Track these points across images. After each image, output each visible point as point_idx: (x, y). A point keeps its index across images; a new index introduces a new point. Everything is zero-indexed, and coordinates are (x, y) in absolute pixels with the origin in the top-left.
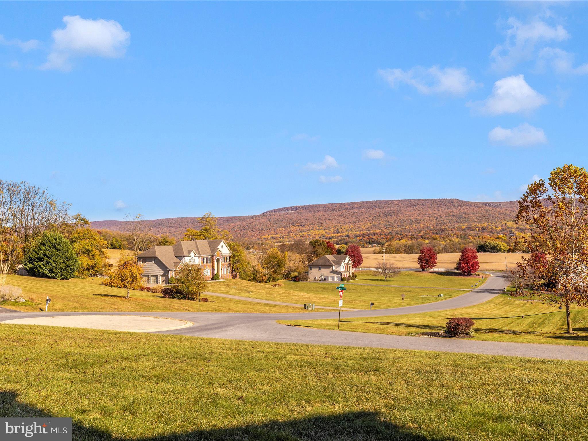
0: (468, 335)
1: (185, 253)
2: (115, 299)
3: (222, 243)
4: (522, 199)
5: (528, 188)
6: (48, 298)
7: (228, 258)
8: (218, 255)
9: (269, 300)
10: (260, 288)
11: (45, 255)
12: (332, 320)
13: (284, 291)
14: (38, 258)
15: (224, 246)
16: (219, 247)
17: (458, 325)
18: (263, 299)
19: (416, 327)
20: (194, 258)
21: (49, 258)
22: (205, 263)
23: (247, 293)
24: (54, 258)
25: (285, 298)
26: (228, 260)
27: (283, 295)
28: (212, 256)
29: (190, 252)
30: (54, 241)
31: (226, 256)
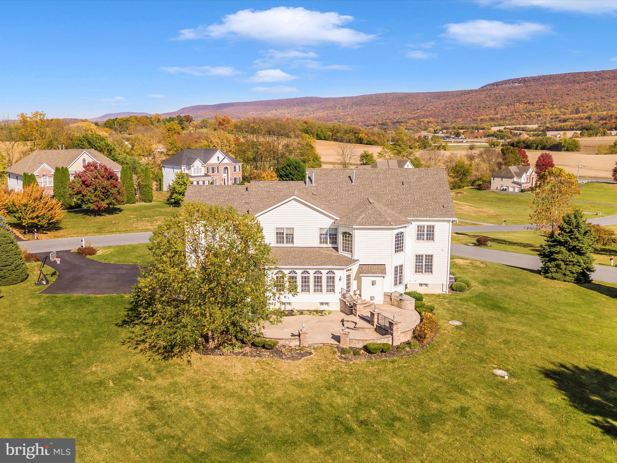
11: (290, 174)
21: (292, 175)
30: (295, 165)
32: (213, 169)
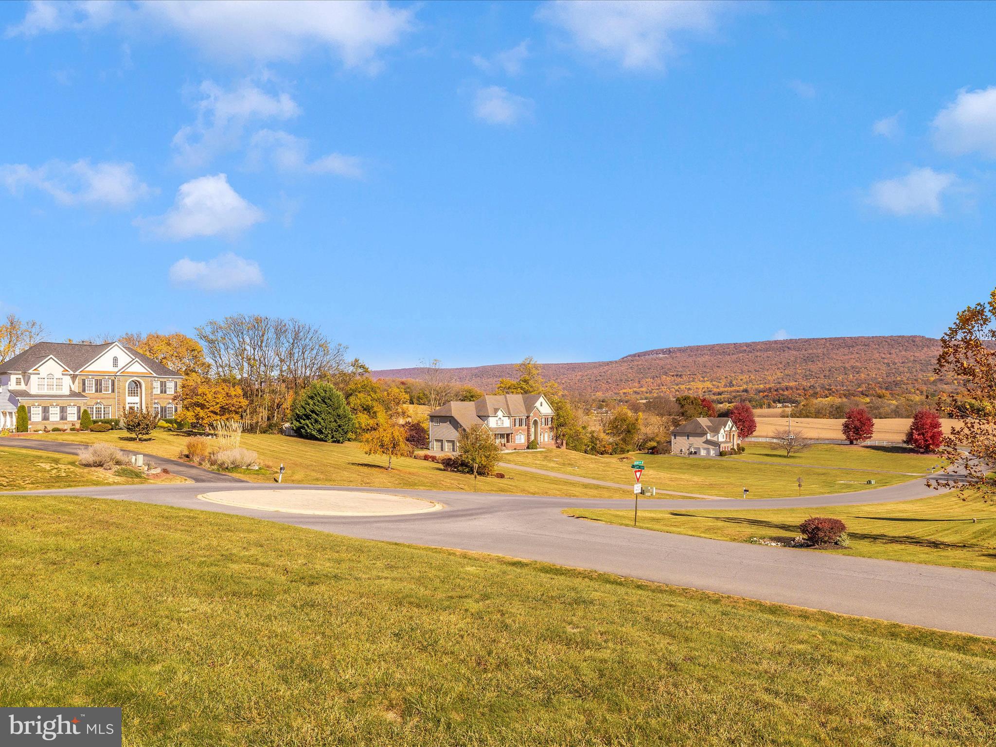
0: (838, 544)
1: (490, 411)
2: (374, 470)
3: (541, 399)
4: (948, 335)
5: (958, 317)
6: (282, 466)
7: (550, 420)
8: (535, 415)
9: (598, 479)
10: (592, 462)
11: (313, 412)
12: (661, 512)
13: (624, 468)
14: (305, 415)
15: (544, 403)
16: (538, 404)
17: (817, 528)
18: (589, 478)
19: (779, 527)
20: (502, 418)
21: (317, 415)
22: (517, 426)
23: (569, 469)
24: (323, 416)
25: (624, 477)
26: (550, 423)
27: (622, 473)
28: (528, 417)
29: (496, 410)
30: (323, 394)
31: (546, 417)
32: (98, 383)
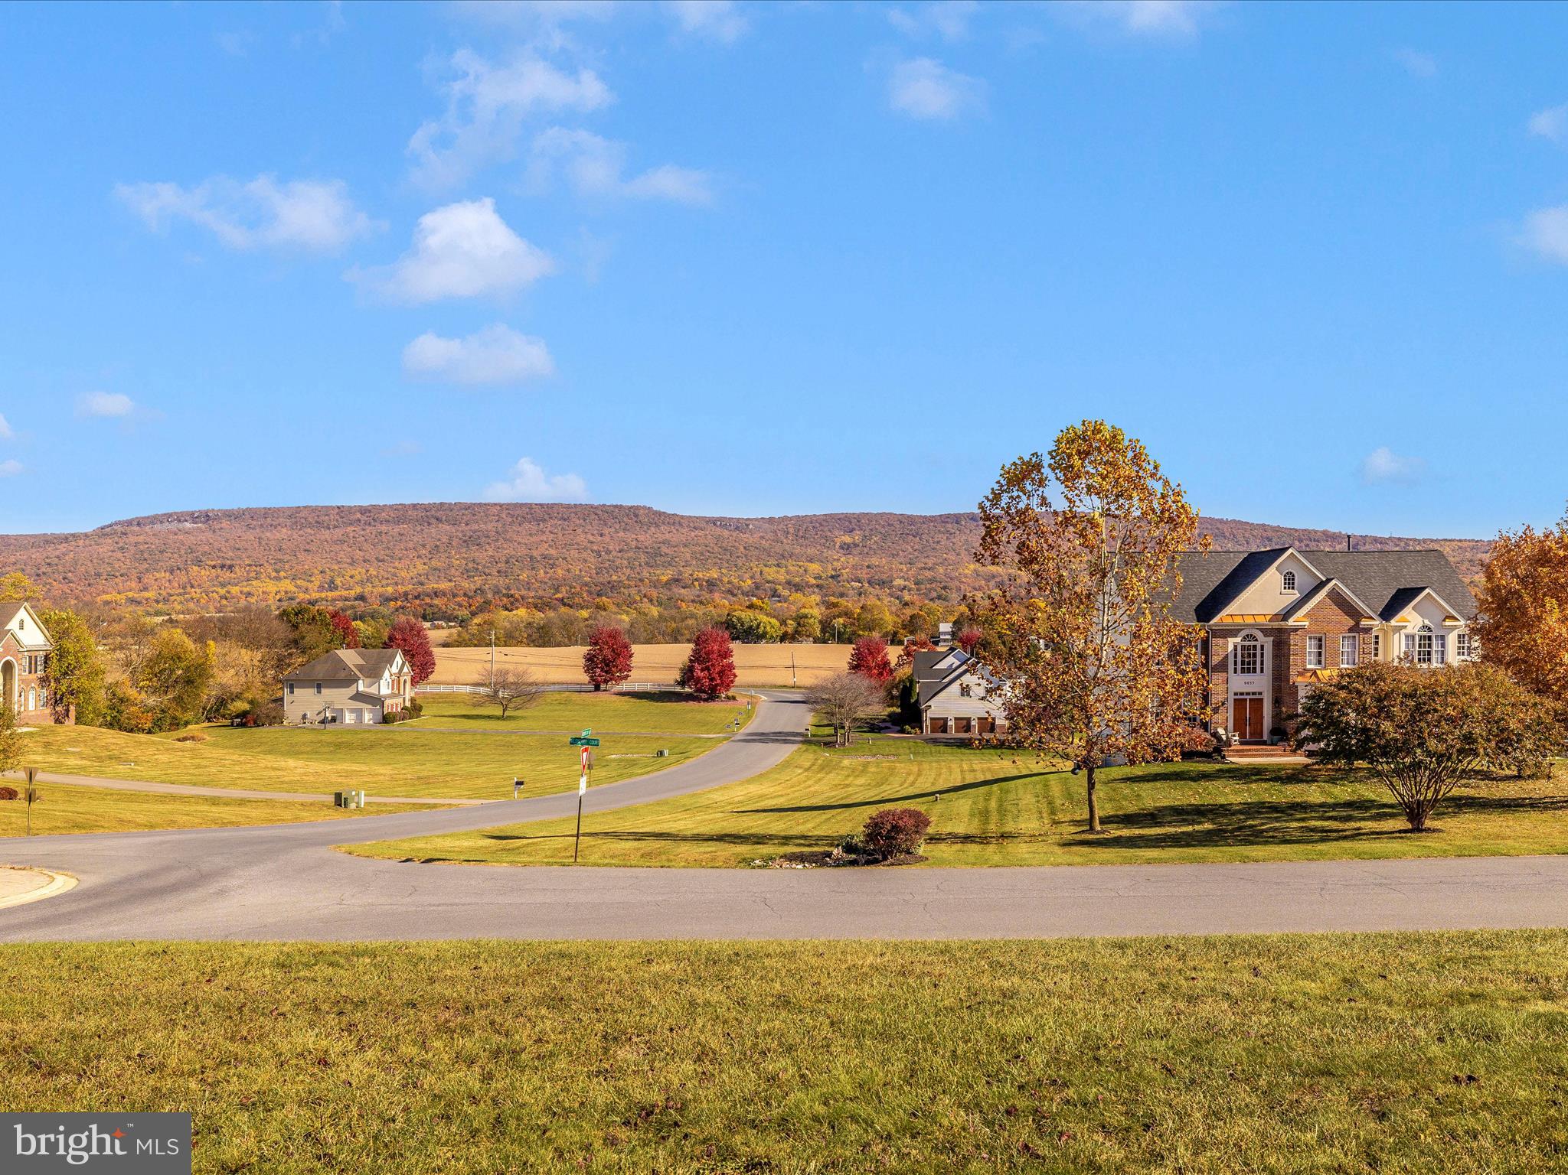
0: (911, 853)
3: (22, 614)
4: (988, 500)
5: (1002, 472)
7: (41, 659)
8: (6, 649)
9: (204, 784)
12: (468, 835)
15: (29, 623)
16: (13, 625)
26: (41, 668)
31: (33, 654)
